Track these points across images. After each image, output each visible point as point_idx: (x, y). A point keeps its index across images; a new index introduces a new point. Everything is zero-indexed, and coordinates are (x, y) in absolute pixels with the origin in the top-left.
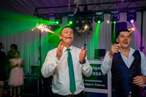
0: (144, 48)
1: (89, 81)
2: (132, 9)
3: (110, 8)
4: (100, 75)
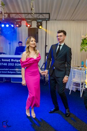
0: (47, 46)
1: (12, 70)
2: (40, 19)
3: (26, 18)
4: (20, 65)
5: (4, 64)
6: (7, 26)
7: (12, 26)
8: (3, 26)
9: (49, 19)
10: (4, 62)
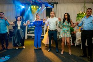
2: (52, 3)
5: (33, 29)
6: (35, 7)
7: (37, 7)
8: (32, 7)
9: (58, 3)
10: (32, 28)
